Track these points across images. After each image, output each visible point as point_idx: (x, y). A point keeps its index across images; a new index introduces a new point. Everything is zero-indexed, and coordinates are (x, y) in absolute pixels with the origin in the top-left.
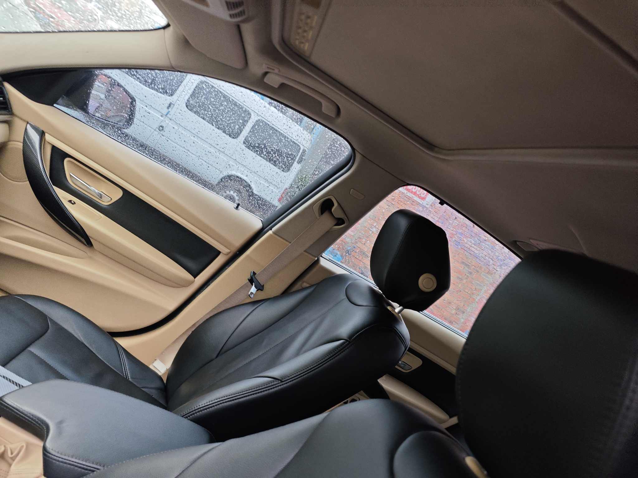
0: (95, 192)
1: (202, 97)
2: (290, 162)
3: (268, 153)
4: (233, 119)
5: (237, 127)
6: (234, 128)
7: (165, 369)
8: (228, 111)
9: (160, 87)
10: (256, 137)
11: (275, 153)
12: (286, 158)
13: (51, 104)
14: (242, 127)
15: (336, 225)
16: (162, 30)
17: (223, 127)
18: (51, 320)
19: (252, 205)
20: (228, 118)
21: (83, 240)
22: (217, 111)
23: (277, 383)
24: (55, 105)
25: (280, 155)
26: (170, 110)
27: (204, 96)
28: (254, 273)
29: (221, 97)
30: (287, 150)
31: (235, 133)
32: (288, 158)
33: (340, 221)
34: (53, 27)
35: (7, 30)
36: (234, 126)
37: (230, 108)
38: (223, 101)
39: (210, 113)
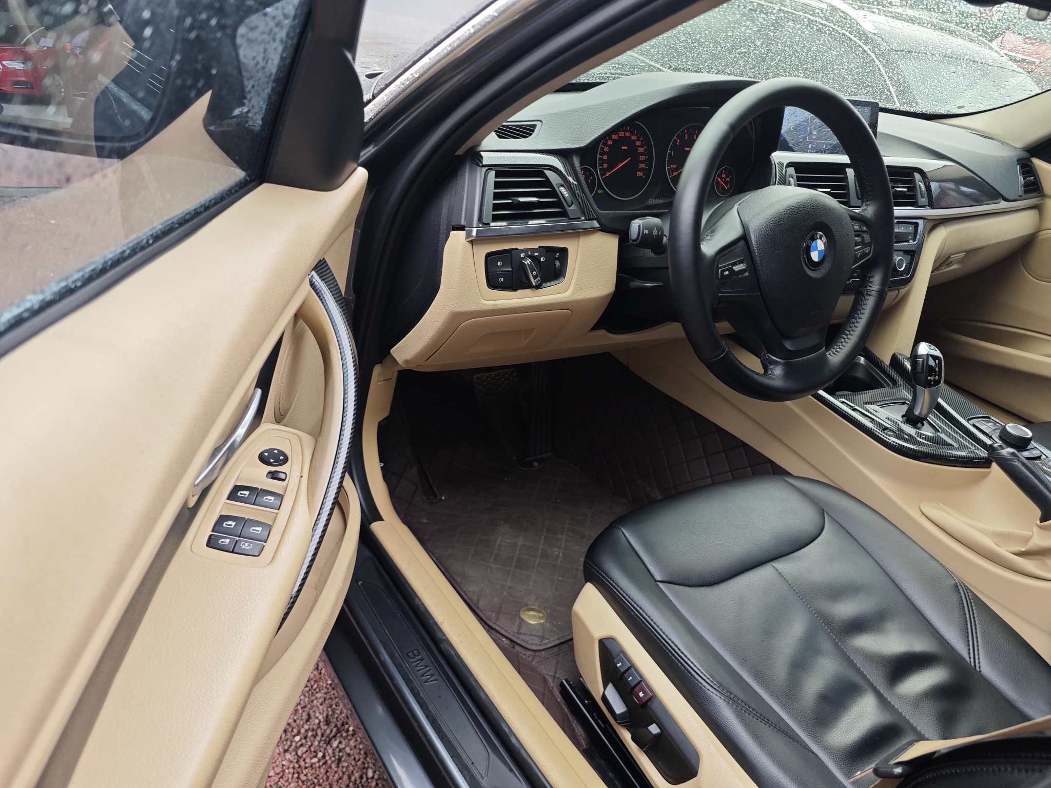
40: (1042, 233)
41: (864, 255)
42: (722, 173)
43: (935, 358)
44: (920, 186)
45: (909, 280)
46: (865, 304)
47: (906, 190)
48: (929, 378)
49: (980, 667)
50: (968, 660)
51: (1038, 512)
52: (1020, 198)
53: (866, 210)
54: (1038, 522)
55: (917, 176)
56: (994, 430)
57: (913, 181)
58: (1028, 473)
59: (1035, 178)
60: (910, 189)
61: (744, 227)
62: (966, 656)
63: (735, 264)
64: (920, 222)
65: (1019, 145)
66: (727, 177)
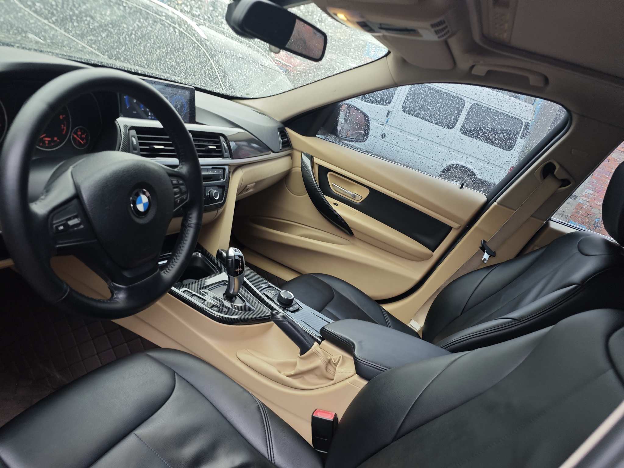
0: (350, 194)
1: (421, 101)
2: (506, 136)
3: (484, 133)
4: (448, 112)
5: (453, 117)
6: (451, 119)
7: (420, 327)
8: (444, 106)
9: (387, 102)
10: (471, 122)
11: (490, 132)
12: (501, 134)
13: (314, 135)
14: (458, 117)
15: (561, 187)
16: (385, 58)
17: (441, 120)
18: (335, 290)
19: (475, 183)
20: (444, 113)
21: (347, 231)
22: (435, 109)
23: (516, 322)
24: (317, 136)
25: (496, 132)
26: (389, 117)
27: (422, 100)
28: (485, 242)
29: (436, 97)
30: (501, 127)
31: (452, 123)
32: (503, 133)
33: (564, 182)
34: (311, 79)
35: (283, 91)
36: (451, 118)
37: (445, 103)
38: (439, 99)
39: (428, 112)
40: (294, 169)
41: (182, 201)
42: (77, 131)
43: (240, 256)
44: (224, 145)
45: (222, 205)
46: (188, 233)
47: (215, 147)
48: (236, 270)
49: (274, 460)
50: (267, 457)
51: (298, 350)
52: (281, 151)
53: (182, 168)
54: (299, 355)
55: (222, 139)
56: (275, 295)
57: (219, 142)
58: (292, 328)
59: (287, 139)
60: (217, 147)
61: (77, 188)
62: (266, 455)
63: (69, 219)
64: (226, 167)
65: (278, 119)
66: (82, 134)
